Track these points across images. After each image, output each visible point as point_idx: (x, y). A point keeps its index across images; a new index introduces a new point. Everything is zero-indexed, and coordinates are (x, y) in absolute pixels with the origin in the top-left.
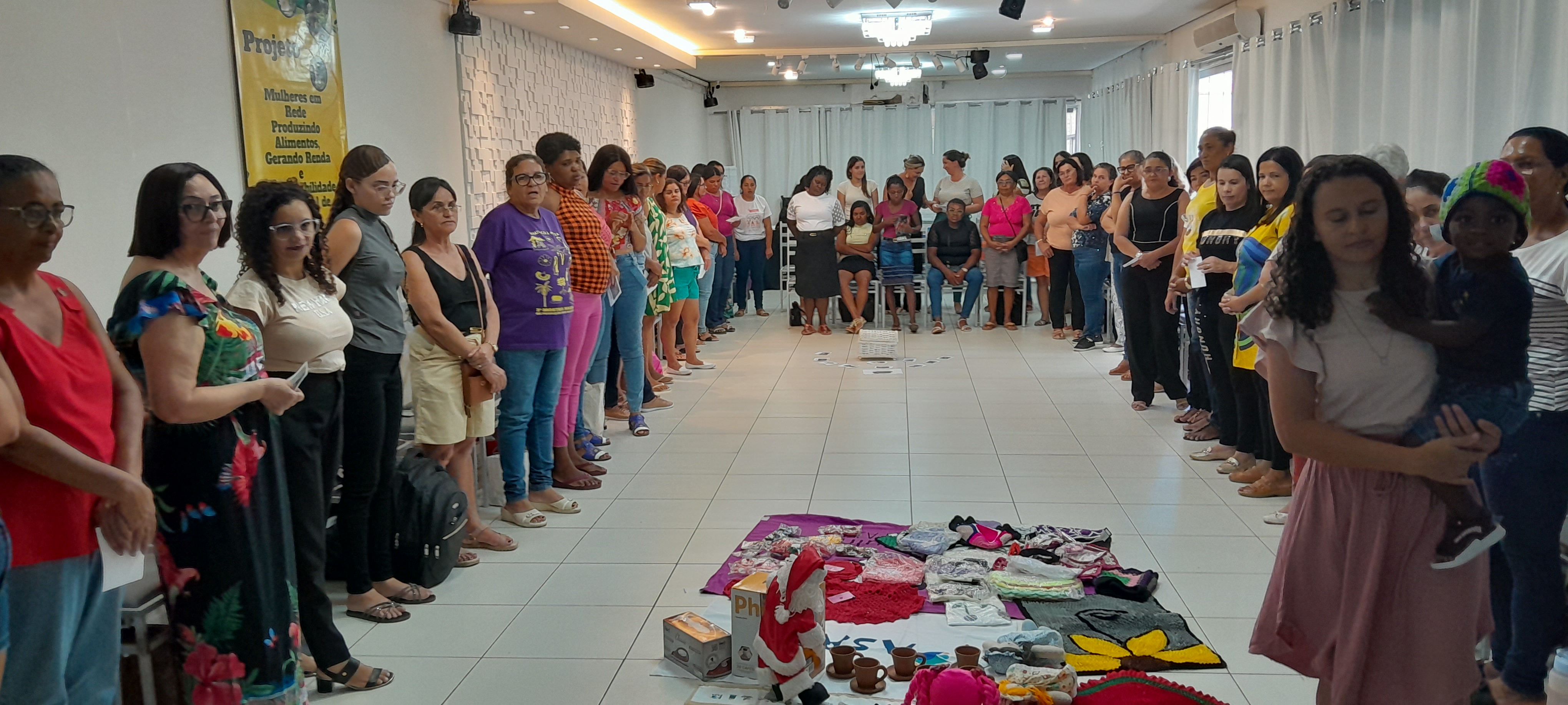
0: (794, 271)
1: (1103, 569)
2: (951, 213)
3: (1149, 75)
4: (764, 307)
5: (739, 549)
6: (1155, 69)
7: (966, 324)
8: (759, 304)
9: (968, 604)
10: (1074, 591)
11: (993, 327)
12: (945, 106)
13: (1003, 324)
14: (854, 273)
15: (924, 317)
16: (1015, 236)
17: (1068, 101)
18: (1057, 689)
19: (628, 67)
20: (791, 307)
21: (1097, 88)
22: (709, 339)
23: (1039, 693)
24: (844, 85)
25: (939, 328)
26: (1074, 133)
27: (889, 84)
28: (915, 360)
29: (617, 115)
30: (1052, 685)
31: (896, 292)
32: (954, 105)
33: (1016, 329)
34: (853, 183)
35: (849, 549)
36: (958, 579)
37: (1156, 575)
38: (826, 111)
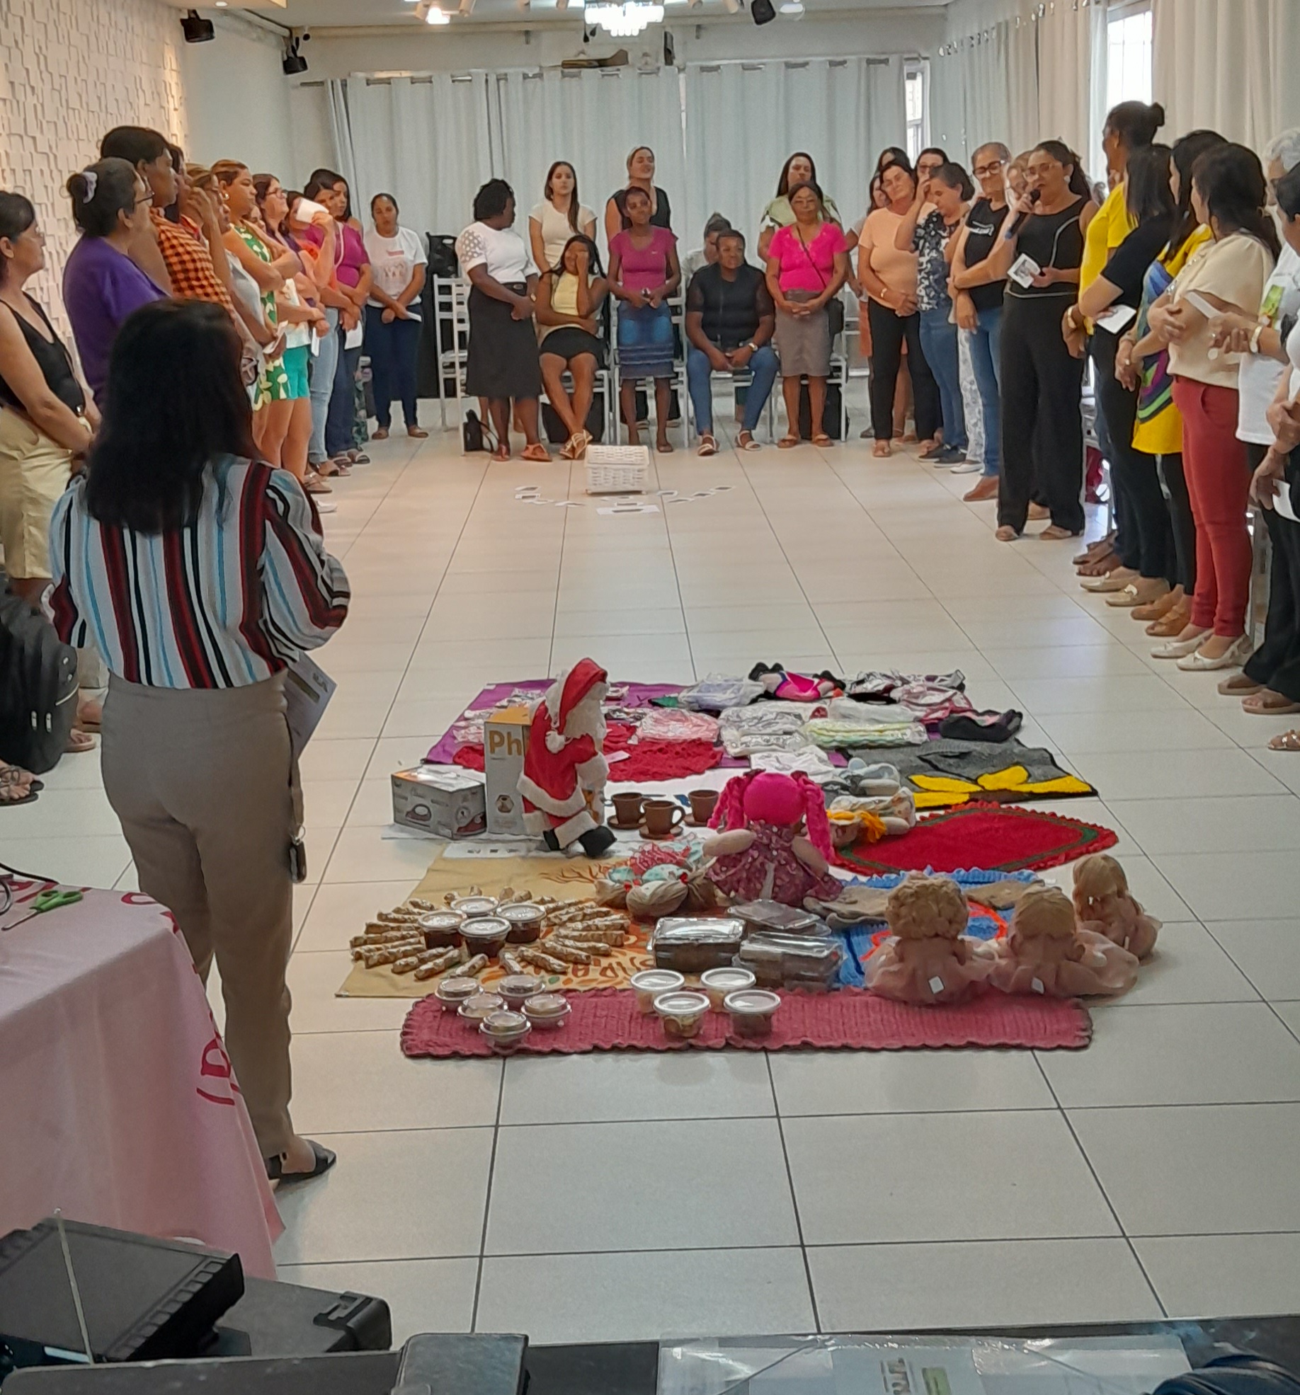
0: (465, 360)
1: (952, 712)
2: (724, 254)
3: (1033, 17)
4: (420, 424)
5: (462, 718)
6: (1041, 6)
7: (752, 439)
8: (411, 419)
9: (779, 754)
10: (916, 734)
11: (794, 443)
12: (703, 69)
13: (810, 439)
14: (568, 359)
15: (685, 430)
16: (825, 286)
17: (908, 59)
18: (891, 814)
19: (170, 7)
20: (466, 420)
21: (954, 38)
22: (334, 473)
23: (870, 817)
24: (527, 33)
25: (708, 446)
26: (919, 116)
27: (609, 32)
28: (676, 493)
29: (159, 91)
30: (886, 811)
31: (638, 389)
32: (717, 68)
33: (832, 445)
34: (556, 207)
35: (614, 711)
36: (763, 732)
37: (1020, 715)
38: (498, 80)
